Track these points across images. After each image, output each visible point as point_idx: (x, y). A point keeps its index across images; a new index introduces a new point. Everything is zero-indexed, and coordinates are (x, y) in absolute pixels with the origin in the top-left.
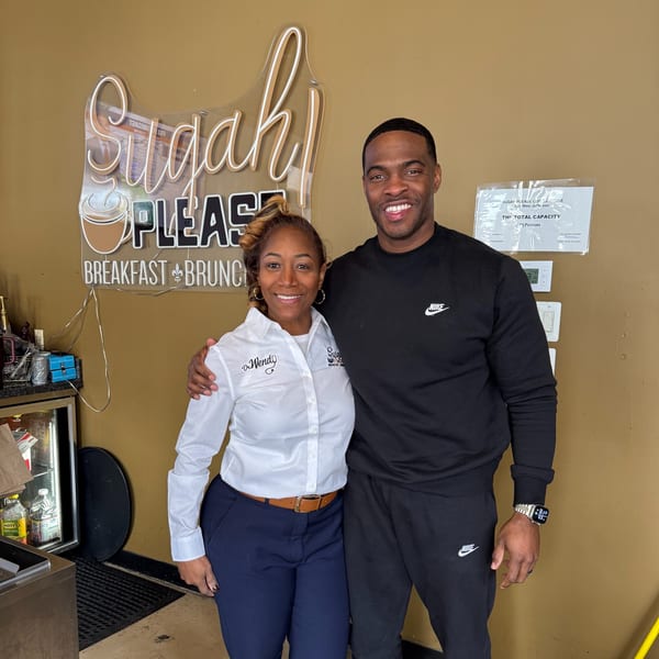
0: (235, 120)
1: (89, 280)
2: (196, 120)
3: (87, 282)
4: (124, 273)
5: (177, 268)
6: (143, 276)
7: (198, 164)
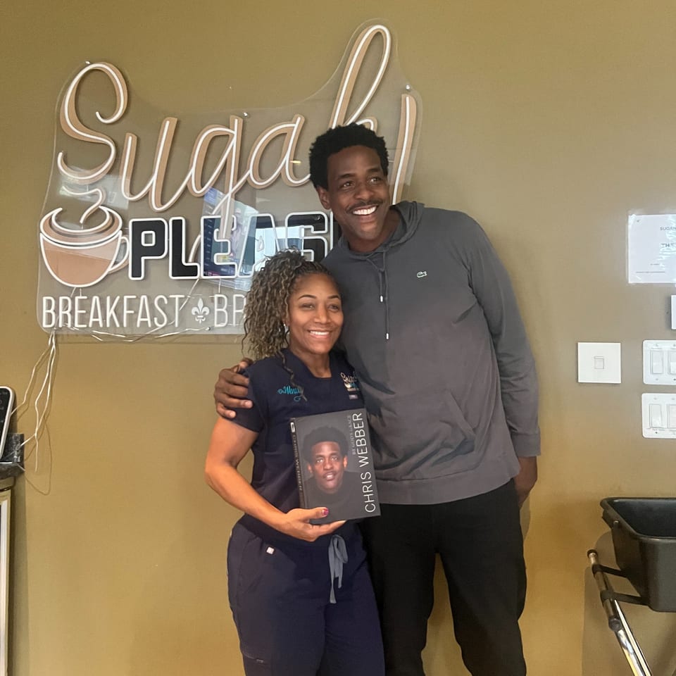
0: (296, 126)
1: (49, 322)
2: (237, 123)
3: (45, 325)
4: (110, 312)
5: (200, 304)
6: (144, 316)
7: (239, 176)
